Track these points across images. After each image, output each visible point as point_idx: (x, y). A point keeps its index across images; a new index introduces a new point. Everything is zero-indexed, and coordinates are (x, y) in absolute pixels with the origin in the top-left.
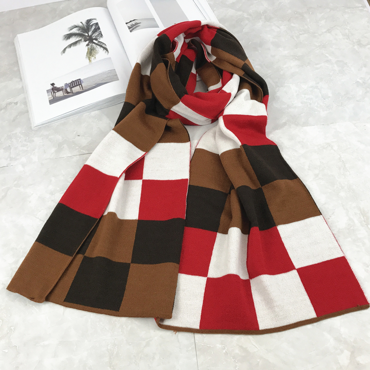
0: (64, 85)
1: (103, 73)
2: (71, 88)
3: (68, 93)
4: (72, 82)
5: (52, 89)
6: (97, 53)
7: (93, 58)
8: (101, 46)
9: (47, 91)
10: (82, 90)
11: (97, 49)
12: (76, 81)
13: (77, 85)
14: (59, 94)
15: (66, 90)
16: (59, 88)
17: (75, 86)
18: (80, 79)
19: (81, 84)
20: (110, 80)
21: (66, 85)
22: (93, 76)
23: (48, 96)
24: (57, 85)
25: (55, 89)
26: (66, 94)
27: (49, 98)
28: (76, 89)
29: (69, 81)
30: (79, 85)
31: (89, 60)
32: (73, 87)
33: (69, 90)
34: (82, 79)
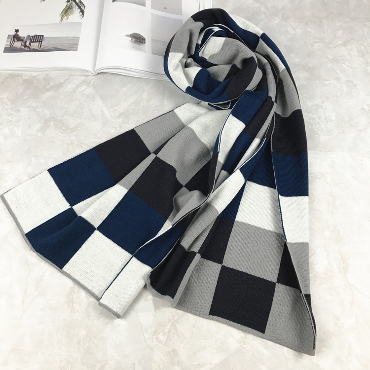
0: (26, 36)
1: (66, 38)
2: (31, 42)
3: (25, 46)
4: (34, 36)
5: (14, 36)
6: (72, 13)
7: (66, 17)
8: (80, 7)
9: (9, 35)
10: (38, 49)
11: (74, 9)
12: (39, 36)
13: (37, 42)
14: (18, 44)
15: (26, 42)
16: (21, 37)
17: (35, 42)
18: (43, 36)
19: (41, 42)
20: (68, 49)
21: (29, 36)
22: (55, 38)
23: (7, 42)
24: (20, 34)
25: (16, 37)
26: (23, 47)
27: (6, 45)
28: (35, 45)
29: (32, 34)
30: (39, 42)
31: (62, 18)
32: (33, 42)
33: (28, 44)
34: (45, 36)
